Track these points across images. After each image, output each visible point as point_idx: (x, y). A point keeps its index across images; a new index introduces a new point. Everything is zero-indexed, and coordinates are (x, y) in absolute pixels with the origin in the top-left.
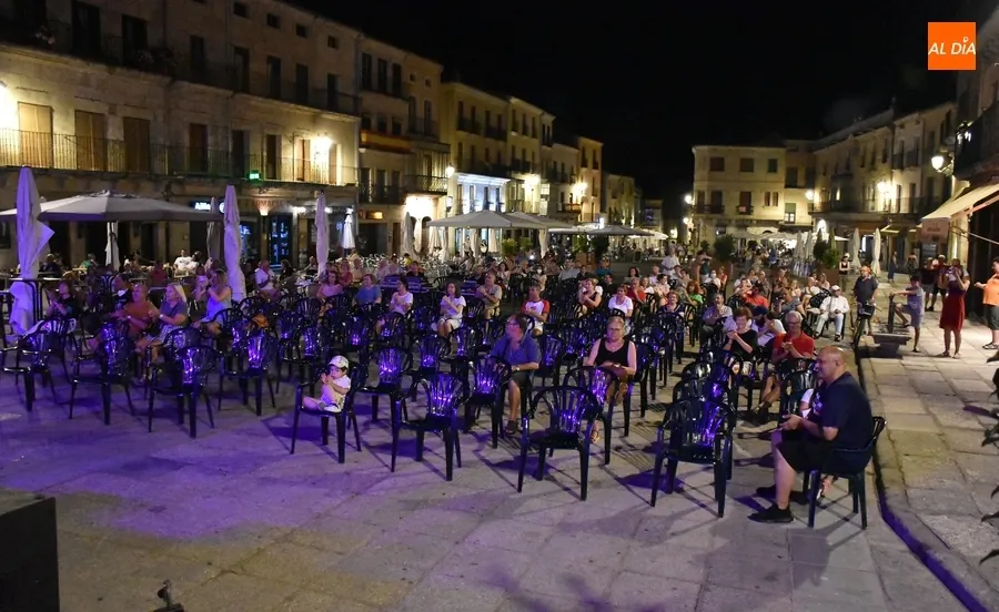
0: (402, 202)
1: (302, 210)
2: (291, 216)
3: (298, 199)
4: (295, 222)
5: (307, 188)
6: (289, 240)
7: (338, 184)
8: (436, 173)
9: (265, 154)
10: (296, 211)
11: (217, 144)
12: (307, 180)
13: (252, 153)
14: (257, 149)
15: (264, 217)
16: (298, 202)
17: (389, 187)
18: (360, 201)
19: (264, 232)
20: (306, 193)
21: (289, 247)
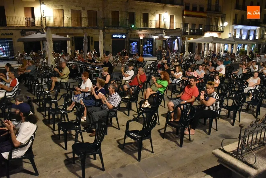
0: (203, 35)
1: (157, 37)
2: (153, 39)
3: (155, 34)
4: (154, 41)
5: (159, 30)
6: (152, 47)
7: (174, 29)
8: (220, 24)
9: (142, 19)
10: (155, 37)
11: (123, 17)
12: (161, 27)
13: (136, 19)
14: (139, 18)
15: (141, 39)
16: (156, 34)
17: (197, 29)
18: (183, 34)
19: (141, 44)
20: (159, 32)
21: (152, 49)
